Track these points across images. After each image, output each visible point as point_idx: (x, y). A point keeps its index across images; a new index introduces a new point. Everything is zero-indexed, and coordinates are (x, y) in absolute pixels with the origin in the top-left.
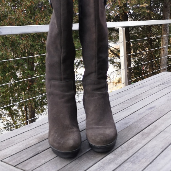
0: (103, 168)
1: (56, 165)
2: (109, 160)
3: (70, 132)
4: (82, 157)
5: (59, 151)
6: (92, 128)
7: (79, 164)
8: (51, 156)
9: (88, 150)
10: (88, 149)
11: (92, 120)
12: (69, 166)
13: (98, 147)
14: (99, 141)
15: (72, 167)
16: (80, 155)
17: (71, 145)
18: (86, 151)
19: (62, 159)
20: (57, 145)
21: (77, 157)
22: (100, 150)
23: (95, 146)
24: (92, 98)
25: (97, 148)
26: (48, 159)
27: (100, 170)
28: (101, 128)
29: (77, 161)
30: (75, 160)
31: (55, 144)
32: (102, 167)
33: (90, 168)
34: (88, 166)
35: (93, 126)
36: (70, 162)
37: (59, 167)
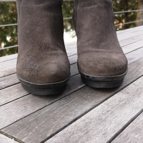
0: (111, 114)
1: (25, 107)
2: (120, 101)
3: (51, 55)
4: (72, 96)
5: (31, 83)
6: (88, 52)
7: (67, 106)
8: (18, 94)
9: (80, 87)
10: (81, 85)
11: (88, 41)
12: (47, 109)
13: (100, 80)
14: (101, 68)
15: (53, 111)
16: (67, 94)
17: (53, 73)
18: (77, 88)
19: (36, 98)
20: (28, 73)
21: (63, 96)
22: (102, 86)
23: (93, 78)
24: (89, 8)
25: (98, 82)
26: (12, 97)
27: (108, 116)
28: (103, 52)
29: (62, 101)
30: (60, 99)
31: (24, 72)
32: (109, 113)
33: (86, 113)
34: (84, 111)
35: (90, 49)
36: (50, 103)
37: (30, 110)
